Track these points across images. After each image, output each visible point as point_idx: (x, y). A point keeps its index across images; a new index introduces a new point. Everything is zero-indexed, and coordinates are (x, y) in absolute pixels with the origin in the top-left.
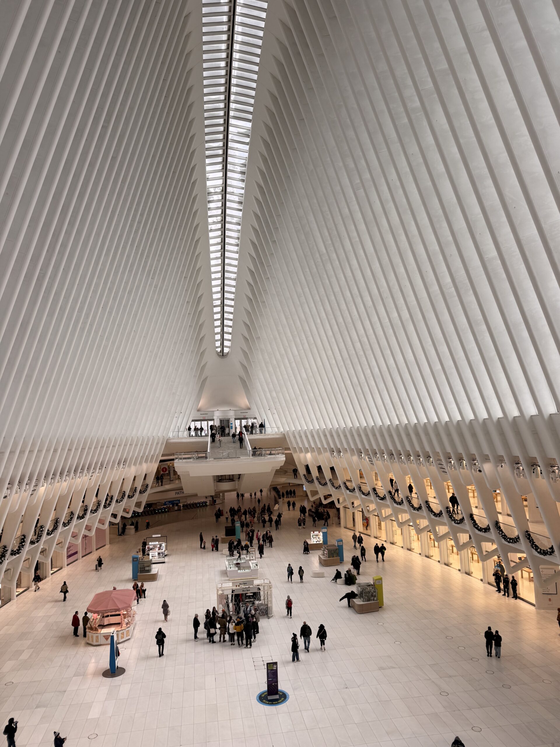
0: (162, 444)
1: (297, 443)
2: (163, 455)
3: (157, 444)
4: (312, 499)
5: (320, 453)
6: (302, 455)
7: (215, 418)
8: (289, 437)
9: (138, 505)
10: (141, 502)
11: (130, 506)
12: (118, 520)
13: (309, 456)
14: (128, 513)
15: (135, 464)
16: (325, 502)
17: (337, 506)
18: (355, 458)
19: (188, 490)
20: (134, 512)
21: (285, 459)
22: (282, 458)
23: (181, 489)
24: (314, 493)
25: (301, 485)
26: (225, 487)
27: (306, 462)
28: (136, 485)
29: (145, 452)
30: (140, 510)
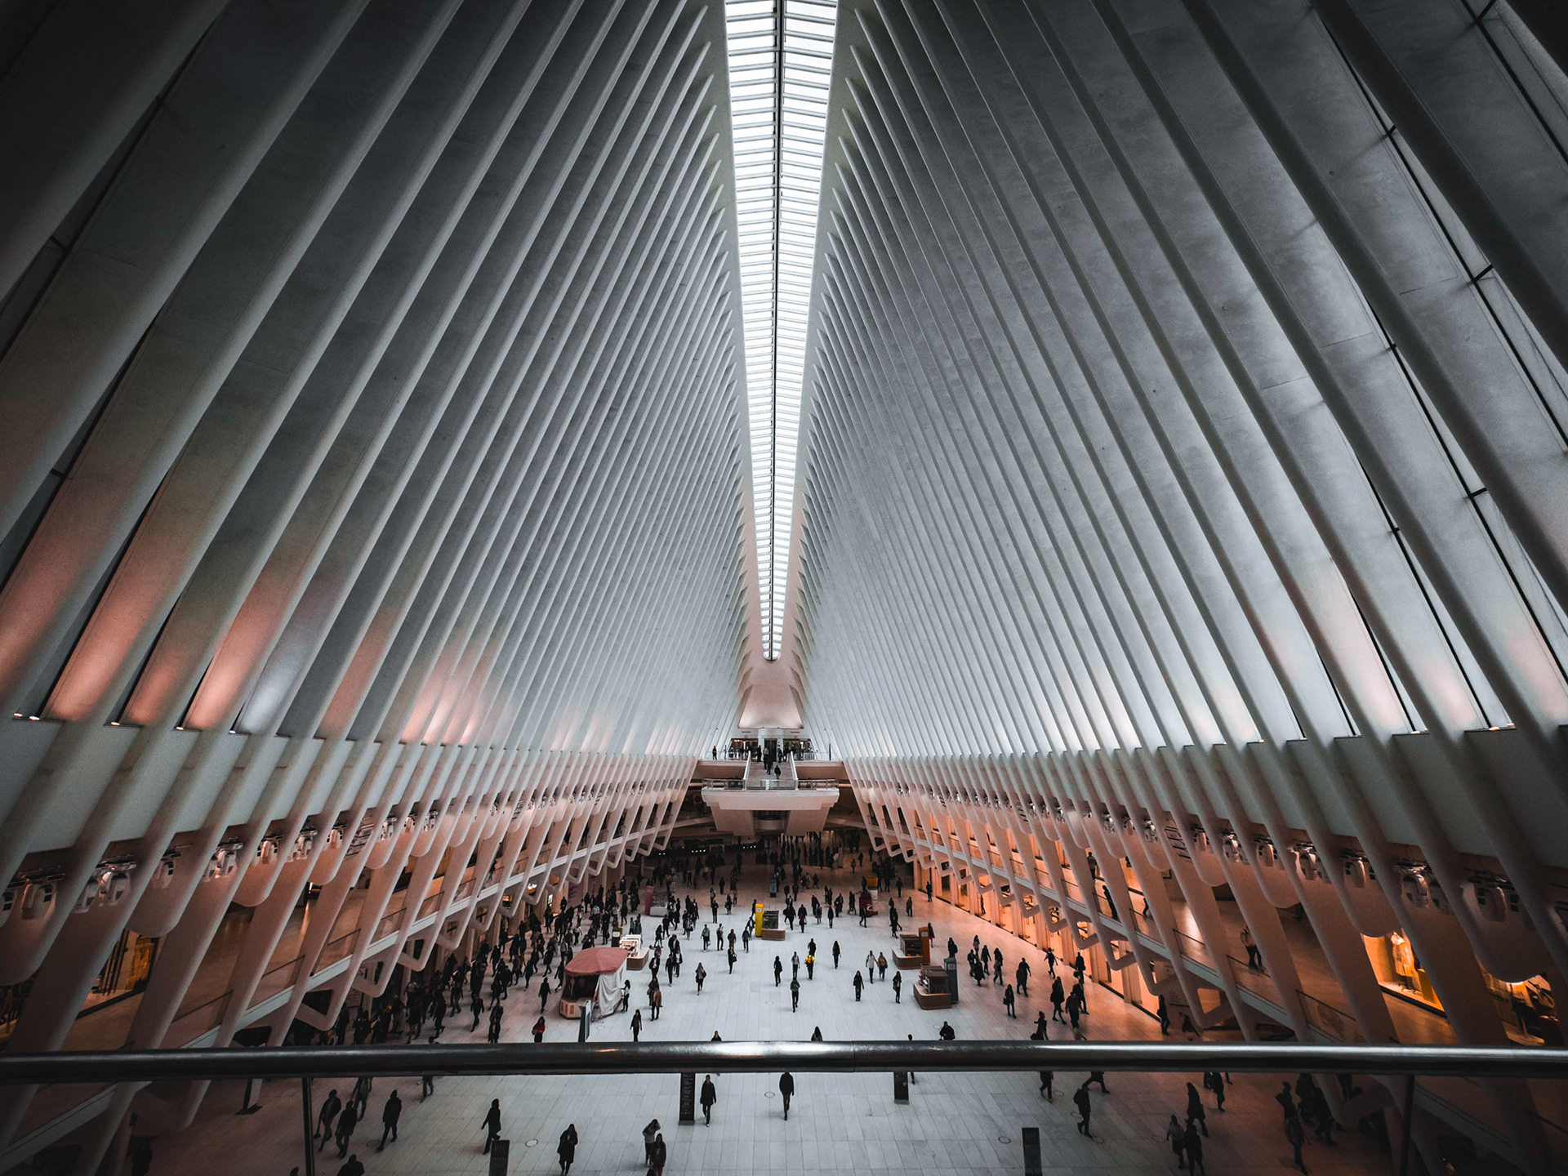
0: (692, 766)
1: (858, 775)
2: (692, 781)
3: (686, 766)
4: (877, 848)
5: (884, 789)
6: (863, 791)
7: (759, 737)
8: (849, 766)
9: (660, 840)
10: (663, 838)
11: (649, 842)
12: (631, 859)
13: (872, 792)
14: (646, 849)
15: (655, 789)
16: (892, 854)
17: (908, 860)
18: (925, 798)
19: (721, 827)
20: (653, 848)
21: (838, 794)
22: (835, 793)
23: (712, 825)
24: (879, 841)
25: (865, 831)
26: (769, 825)
27: (869, 799)
28: (657, 816)
29: (668, 776)
30: (664, 847)
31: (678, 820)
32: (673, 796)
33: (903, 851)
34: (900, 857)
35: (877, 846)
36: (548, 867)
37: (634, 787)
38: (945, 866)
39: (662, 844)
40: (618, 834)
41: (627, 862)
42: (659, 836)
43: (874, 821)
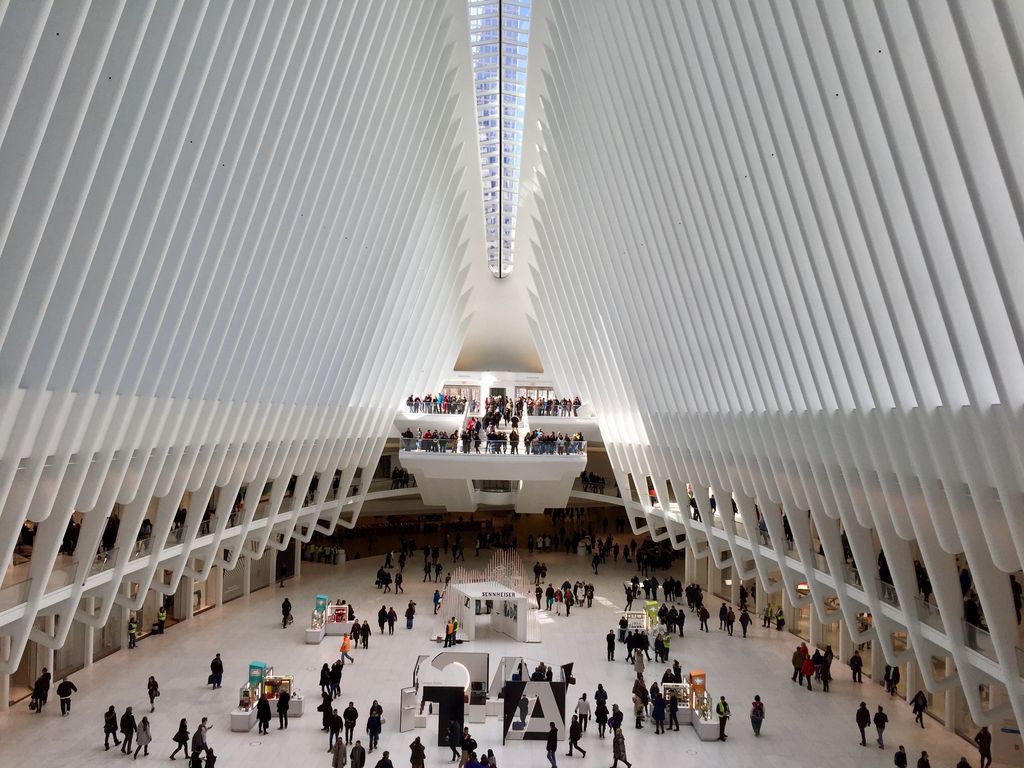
0: (389, 421)
4: (637, 532)
9: (346, 516)
10: (352, 513)
11: (331, 518)
12: (308, 539)
14: (327, 527)
15: (336, 451)
16: (656, 539)
17: (676, 546)
19: (431, 499)
20: (338, 526)
21: (586, 461)
22: (584, 457)
23: (418, 497)
24: (641, 522)
25: (622, 509)
26: (497, 499)
27: (628, 468)
28: (341, 485)
30: (351, 526)
31: (371, 490)
32: (362, 460)
33: (671, 535)
34: (667, 542)
35: (638, 527)
36: (185, 549)
38: (725, 555)
39: (349, 520)
40: (285, 507)
41: (300, 542)
42: (345, 510)
43: (635, 496)
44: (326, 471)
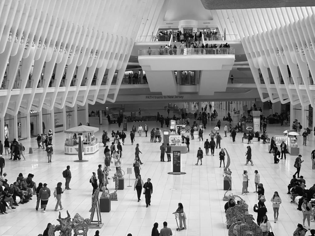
0: (131, 46)
1: (251, 48)
5: (269, 55)
6: (254, 60)
7: (179, 27)
8: (245, 44)
9: (111, 96)
10: (113, 95)
13: (260, 60)
20: (107, 100)
22: (233, 57)
24: (266, 95)
25: (256, 90)
26: (188, 88)
27: (258, 65)
28: (108, 78)
29: (114, 50)
30: (113, 101)
32: (118, 65)
35: (264, 98)
37: (92, 52)
39: (112, 98)
41: (89, 105)
43: (262, 82)
44: (101, 67)
